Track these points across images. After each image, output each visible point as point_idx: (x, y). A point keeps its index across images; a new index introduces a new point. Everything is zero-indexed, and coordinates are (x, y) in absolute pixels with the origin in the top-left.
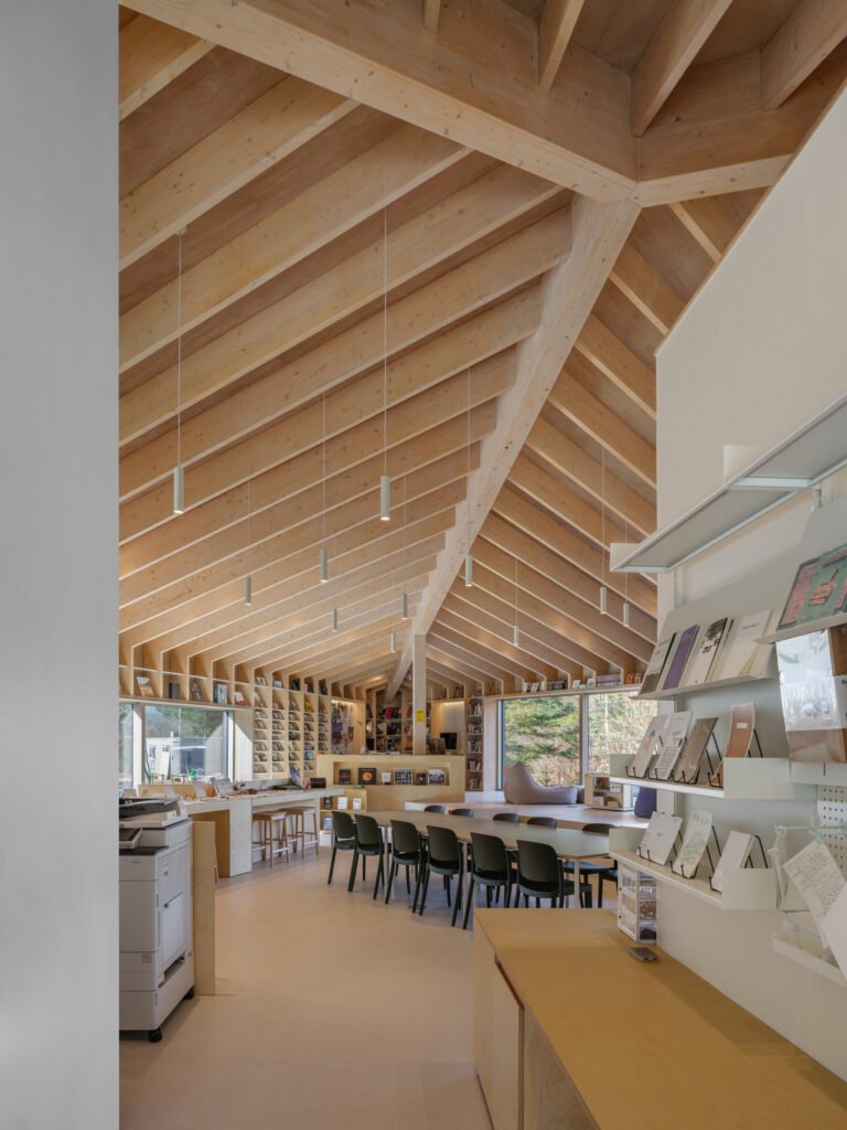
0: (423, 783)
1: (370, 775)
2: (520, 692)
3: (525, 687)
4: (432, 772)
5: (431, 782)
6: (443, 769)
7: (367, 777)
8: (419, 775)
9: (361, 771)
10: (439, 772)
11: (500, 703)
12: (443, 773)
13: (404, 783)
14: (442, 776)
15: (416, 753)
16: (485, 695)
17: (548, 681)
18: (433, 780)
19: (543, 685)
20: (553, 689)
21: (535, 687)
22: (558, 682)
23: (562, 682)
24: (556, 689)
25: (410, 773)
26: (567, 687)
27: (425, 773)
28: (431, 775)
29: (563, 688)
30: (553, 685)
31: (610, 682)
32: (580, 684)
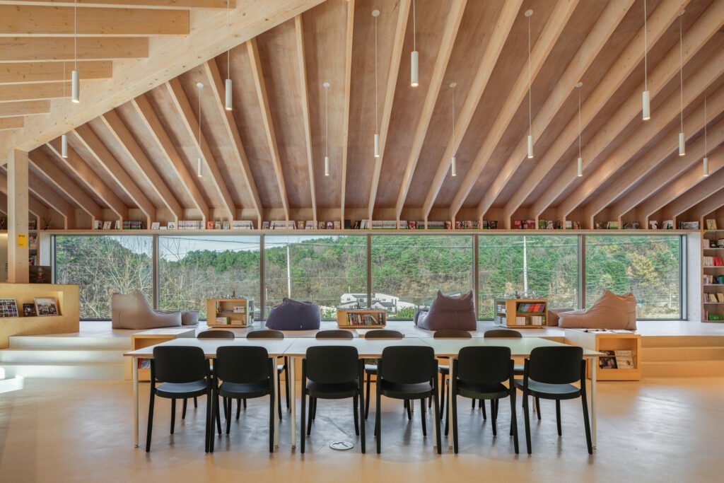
0: (32, 314)
2: (90, 228)
3: (96, 224)
4: (39, 302)
5: (41, 313)
6: (53, 298)
8: (25, 306)
10: (49, 302)
11: (53, 238)
12: (53, 302)
13: (6, 316)
14: (53, 306)
15: (14, 281)
16: (41, 229)
17: (124, 221)
18: (43, 310)
19: (119, 224)
20: (131, 228)
21: (107, 225)
22: (135, 223)
23: (140, 223)
24: (134, 228)
25: (14, 304)
26: (146, 228)
27: (32, 303)
28: (39, 306)
29: (142, 228)
30: (131, 225)
31: (192, 226)
32: (161, 225)
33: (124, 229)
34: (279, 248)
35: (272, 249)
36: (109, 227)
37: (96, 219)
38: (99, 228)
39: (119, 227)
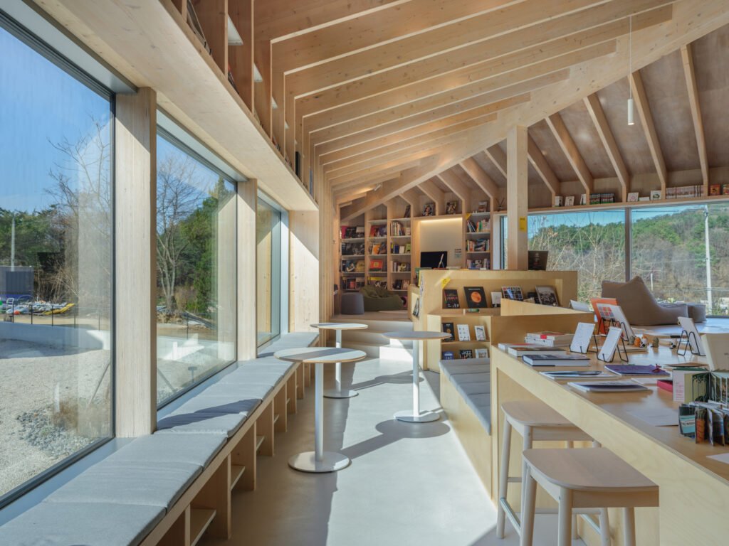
1: (479, 295)
2: (550, 206)
3: (556, 200)
4: (540, 290)
6: (551, 287)
7: (475, 298)
8: (529, 295)
9: (468, 291)
10: (548, 291)
12: (553, 292)
14: (552, 295)
15: (516, 268)
16: (495, 210)
17: (591, 194)
18: (545, 300)
19: (585, 199)
20: (601, 202)
21: (569, 200)
22: (606, 195)
23: (612, 195)
24: (605, 202)
25: (520, 292)
26: (620, 201)
27: (533, 291)
28: (541, 295)
29: (614, 201)
30: (601, 199)
31: (686, 193)
32: (640, 196)
33: (591, 203)
34: (667, 216)
35: (655, 218)
36: (572, 203)
37: (556, 195)
38: (560, 205)
39: (585, 202)
